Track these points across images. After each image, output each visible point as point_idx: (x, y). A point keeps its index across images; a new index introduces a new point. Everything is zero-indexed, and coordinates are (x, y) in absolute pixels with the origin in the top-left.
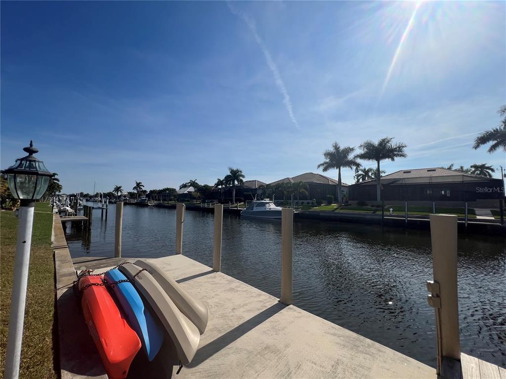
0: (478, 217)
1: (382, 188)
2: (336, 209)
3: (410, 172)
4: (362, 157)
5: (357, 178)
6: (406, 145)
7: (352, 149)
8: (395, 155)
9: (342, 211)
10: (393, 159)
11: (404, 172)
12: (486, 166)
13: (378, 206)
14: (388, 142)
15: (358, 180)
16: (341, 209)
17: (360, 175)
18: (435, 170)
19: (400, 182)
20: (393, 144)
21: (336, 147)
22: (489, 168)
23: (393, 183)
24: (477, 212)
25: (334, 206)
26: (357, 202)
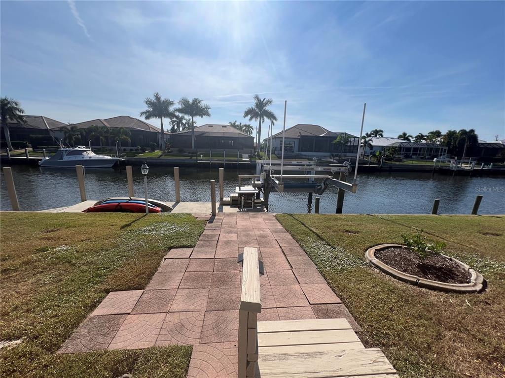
0: (243, 159)
1: (196, 139)
2: (161, 156)
3: (212, 126)
4: (180, 111)
5: (172, 124)
6: (211, 107)
7: (172, 103)
8: (203, 114)
9: (166, 158)
10: (202, 117)
11: (209, 126)
12: (251, 125)
13: (192, 153)
14: (199, 102)
15: (174, 126)
16: (165, 156)
17: (175, 121)
18: (226, 127)
19: (206, 135)
20: (203, 104)
21: (157, 97)
22: (251, 127)
23: (203, 134)
24: (243, 156)
25: (158, 152)
26: (177, 149)
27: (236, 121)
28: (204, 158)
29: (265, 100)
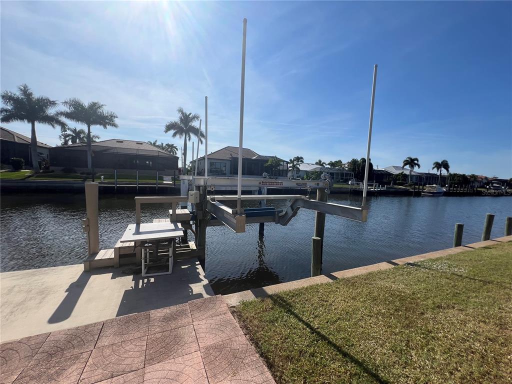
0: (164, 182)
1: (93, 155)
2: (29, 177)
3: (122, 142)
4: (68, 115)
5: (65, 138)
6: (118, 116)
8: (107, 123)
9: (39, 180)
10: (105, 127)
11: (117, 142)
12: (174, 145)
13: (88, 174)
14: (99, 107)
16: (37, 177)
17: (69, 135)
18: (142, 144)
19: (112, 151)
20: (106, 110)
21: (26, 92)
22: (175, 147)
23: (105, 150)
24: (164, 179)
25: (26, 172)
26: (62, 168)
27: (156, 141)
28: (106, 181)
29: (191, 115)
